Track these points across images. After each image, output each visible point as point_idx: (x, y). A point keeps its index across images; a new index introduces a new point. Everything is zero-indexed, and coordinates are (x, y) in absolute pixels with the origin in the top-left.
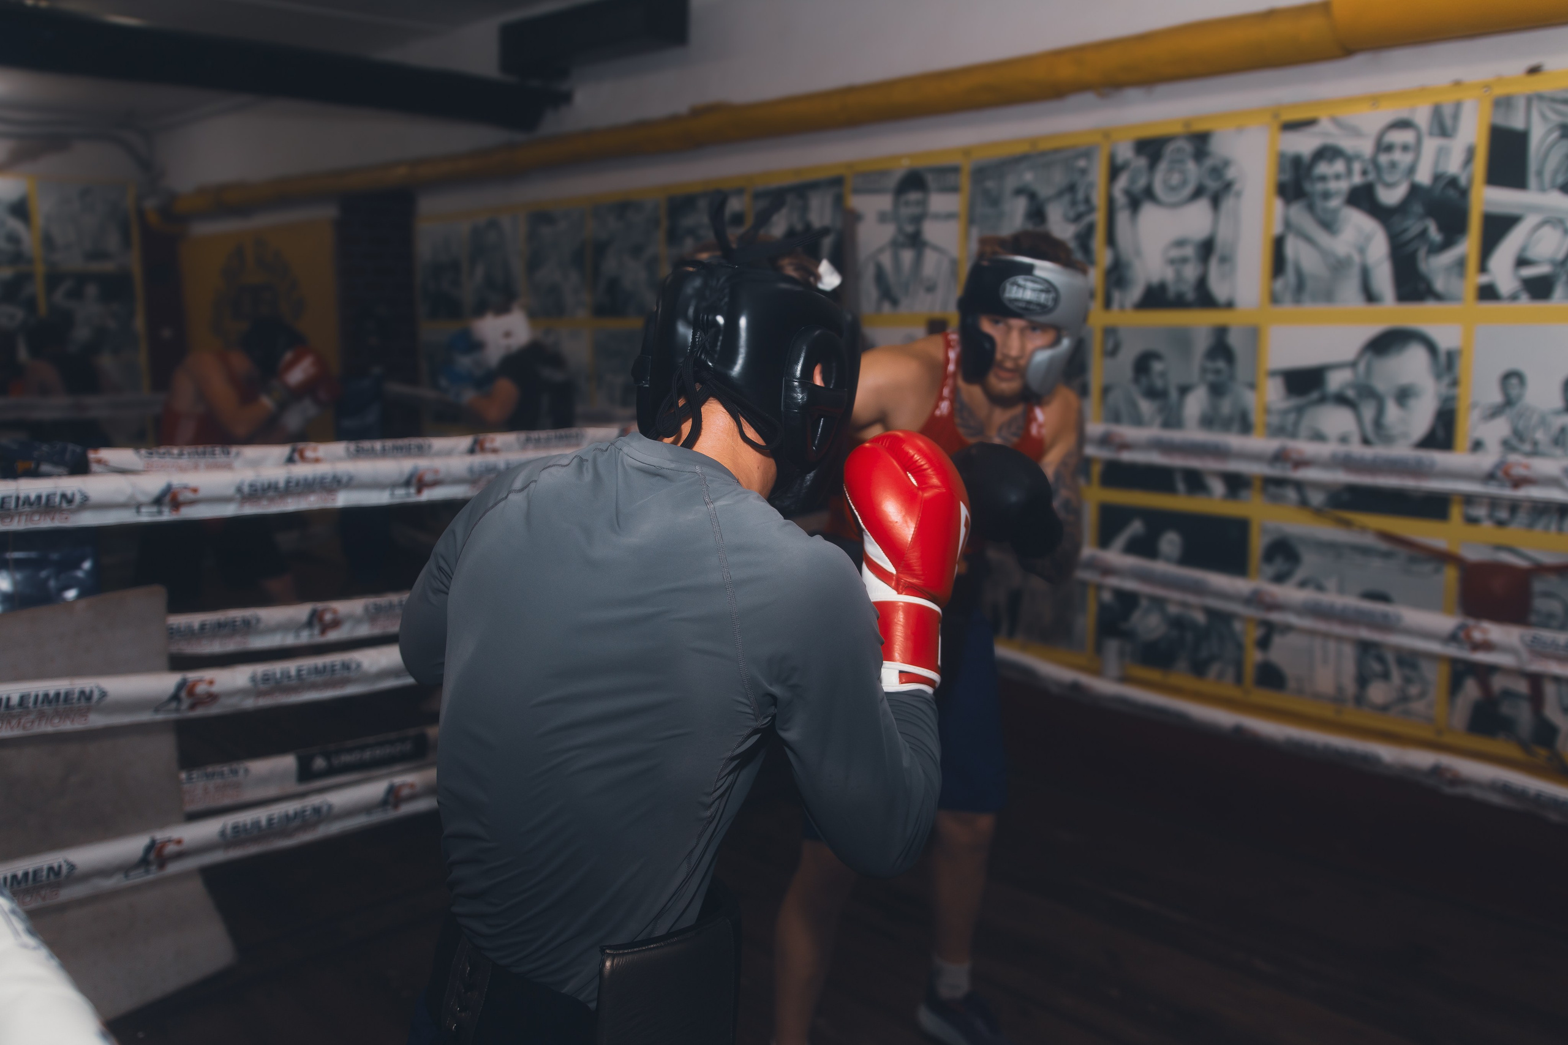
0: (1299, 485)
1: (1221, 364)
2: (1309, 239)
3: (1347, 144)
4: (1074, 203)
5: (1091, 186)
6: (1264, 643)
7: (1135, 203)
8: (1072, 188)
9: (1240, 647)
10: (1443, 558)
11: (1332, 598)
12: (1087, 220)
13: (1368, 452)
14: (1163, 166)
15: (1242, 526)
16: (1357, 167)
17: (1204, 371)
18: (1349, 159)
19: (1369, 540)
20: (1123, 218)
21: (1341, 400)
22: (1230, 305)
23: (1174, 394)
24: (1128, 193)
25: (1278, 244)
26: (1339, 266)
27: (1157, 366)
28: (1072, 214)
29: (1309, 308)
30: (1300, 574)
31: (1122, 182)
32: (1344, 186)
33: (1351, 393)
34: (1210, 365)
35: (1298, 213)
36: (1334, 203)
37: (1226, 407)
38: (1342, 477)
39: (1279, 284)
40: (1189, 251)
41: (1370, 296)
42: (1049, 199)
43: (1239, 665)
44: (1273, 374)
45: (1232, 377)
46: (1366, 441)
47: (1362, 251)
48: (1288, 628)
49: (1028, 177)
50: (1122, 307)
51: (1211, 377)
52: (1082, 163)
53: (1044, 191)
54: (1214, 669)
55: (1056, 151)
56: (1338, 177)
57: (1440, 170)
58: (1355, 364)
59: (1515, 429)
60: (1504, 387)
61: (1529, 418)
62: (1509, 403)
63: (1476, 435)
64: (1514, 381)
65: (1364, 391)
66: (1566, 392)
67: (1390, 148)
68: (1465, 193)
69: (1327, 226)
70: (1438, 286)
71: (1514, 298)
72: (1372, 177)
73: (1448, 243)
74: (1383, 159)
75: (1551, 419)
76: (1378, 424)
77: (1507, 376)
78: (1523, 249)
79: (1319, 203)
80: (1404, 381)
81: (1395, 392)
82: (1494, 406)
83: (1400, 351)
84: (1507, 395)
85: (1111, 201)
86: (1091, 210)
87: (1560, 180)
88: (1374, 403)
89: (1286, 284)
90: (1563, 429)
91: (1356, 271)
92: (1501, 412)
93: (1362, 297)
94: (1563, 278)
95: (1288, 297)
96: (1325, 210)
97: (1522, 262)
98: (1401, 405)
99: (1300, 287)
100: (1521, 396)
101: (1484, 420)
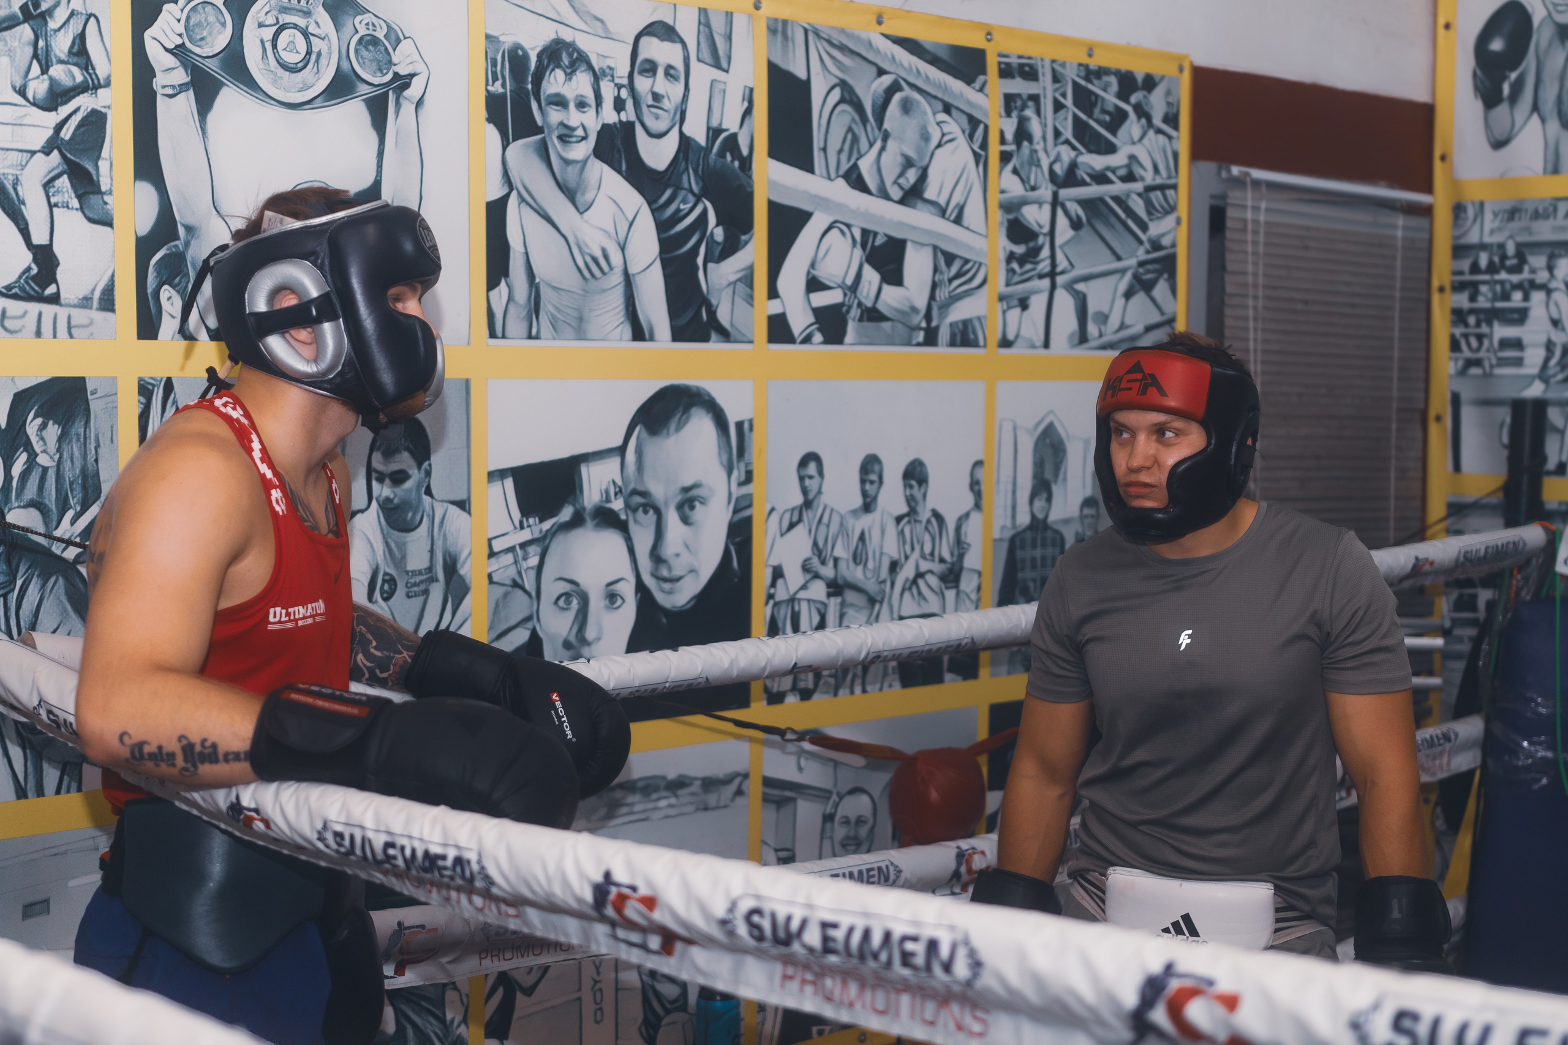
1: (404, 461)
4: (43, 57)
5: (87, 17)
7: (201, 91)
12: (84, 103)
16: (608, 91)
17: (372, 477)
20: (175, 114)
21: (605, 517)
28: (39, 87)
31: (169, 29)
32: (590, 121)
33: (617, 505)
34: (380, 463)
35: (522, 156)
39: (501, 293)
41: (639, 333)
44: (498, 475)
45: (428, 487)
47: (623, 247)
56: (581, 105)
57: (715, 123)
58: (621, 450)
59: (815, 544)
60: (802, 479)
61: (828, 526)
62: (808, 504)
63: (774, 562)
64: (812, 469)
65: (637, 499)
66: (863, 482)
67: (650, 68)
68: (746, 163)
69: (570, 193)
70: (723, 316)
71: (807, 340)
72: (628, 115)
73: (731, 247)
74: (643, 84)
75: (850, 522)
76: (657, 558)
77: (804, 462)
78: (813, 265)
79: (554, 143)
80: (688, 482)
81: (679, 498)
82: (793, 510)
83: (678, 429)
84: (805, 491)
85: (143, 70)
86: (91, 86)
87: (845, 167)
88: (651, 516)
89: (510, 298)
90: (862, 537)
91: (617, 278)
92: (800, 520)
93: (627, 332)
94: (855, 312)
95: (516, 325)
96: (567, 162)
97: (814, 285)
98: (686, 520)
99: (535, 306)
100: (819, 492)
101: (782, 535)
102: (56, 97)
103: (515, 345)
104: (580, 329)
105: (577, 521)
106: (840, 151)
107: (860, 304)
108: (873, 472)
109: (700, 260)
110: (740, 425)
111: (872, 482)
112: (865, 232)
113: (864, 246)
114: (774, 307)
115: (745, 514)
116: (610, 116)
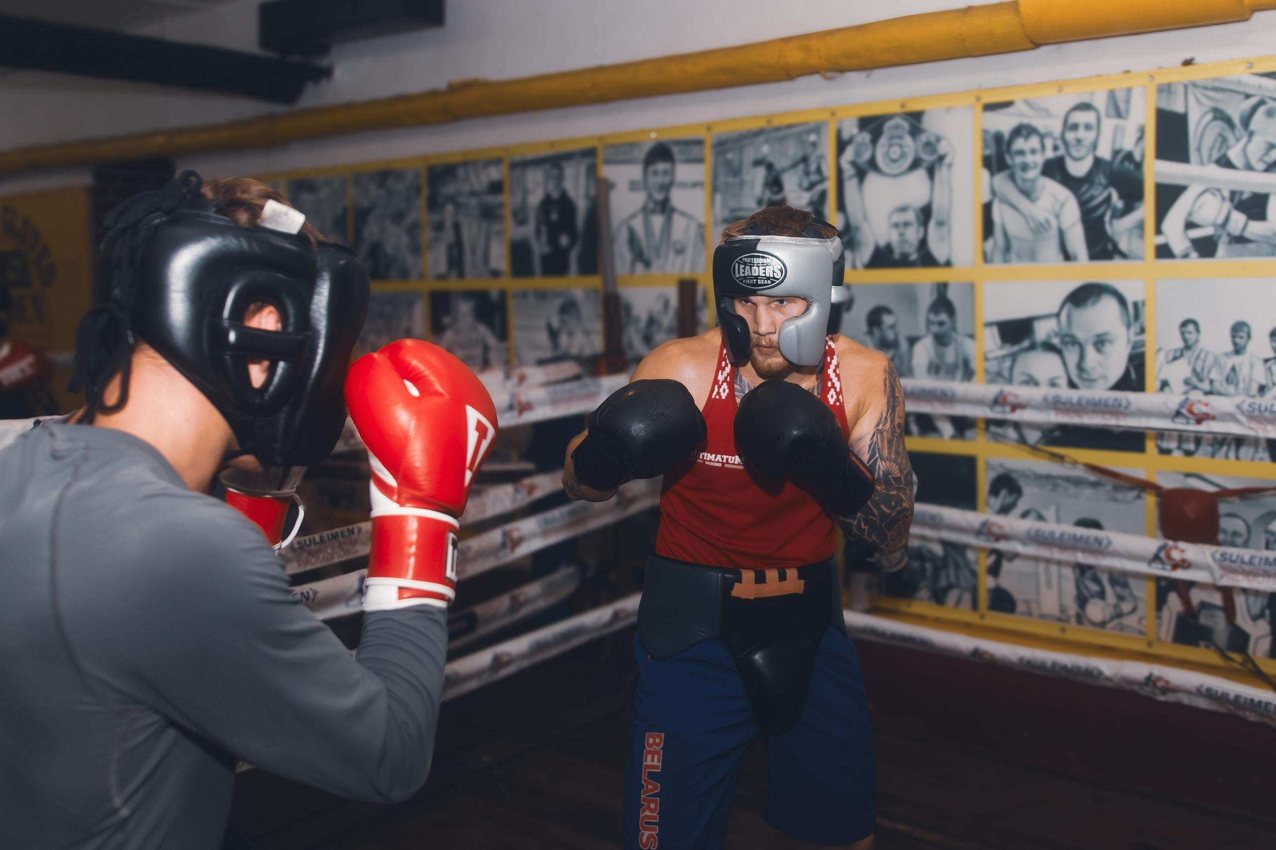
0: (1017, 426)
1: (944, 317)
2: (1013, 206)
3: (1039, 123)
4: (807, 173)
5: (821, 157)
6: (994, 570)
7: (860, 176)
8: (805, 160)
9: (974, 574)
10: (1143, 486)
11: (1051, 527)
12: (820, 188)
13: (1074, 395)
14: (883, 140)
15: (970, 462)
16: (1049, 143)
17: (929, 323)
18: (1042, 137)
19: (1079, 472)
20: (851, 186)
21: (1048, 347)
22: (948, 264)
23: (904, 344)
24: (854, 164)
25: (987, 209)
26: (1039, 229)
27: (888, 320)
28: (806, 184)
29: (1016, 266)
30: (1022, 506)
31: (849, 154)
32: (1039, 159)
33: (1056, 341)
34: (932, 317)
35: (1001, 181)
36: (1032, 174)
37: (950, 355)
38: (1054, 418)
39: (990, 243)
40: (911, 216)
41: (1067, 256)
42: (785, 170)
43: (974, 591)
44: (989, 325)
45: (954, 329)
46: (1072, 385)
47: (1057, 216)
48: (1015, 556)
49: (766, 149)
50: (854, 267)
51: (935, 328)
52: (813, 138)
53: (780, 163)
54: (953, 595)
55: (789, 126)
56: (1033, 152)
57: (1117, 147)
58: (1058, 315)
59: (1194, 370)
60: (1183, 334)
61: (1204, 360)
62: (1188, 347)
63: (1163, 376)
64: (1191, 328)
65: (1067, 339)
66: (1233, 337)
67: (1075, 127)
68: (1139, 166)
69: (1027, 194)
70: (1123, 246)
71: (1186, 256)
72: (1062, 151)
73: (1128, 209)
74: (1070, 136)
75: (1223, 360)
76: (1080, 367)
77: (1185, 324)
78: (1190, 214)
79: (1019, 174)
80: (1100, 330)
81: (1093, 339)
82: (1175, 351)
83: (1094, 303)
84: (1185, 340)
85: (840, 172)
86: (823, 180)
87: (1216, 155)
88: (1076, 349)
89: (995, 246)
90: (1233, 369)
91: (1054, 233)
92: (1182, 355)
93: (1060, 257)
94: (1224, 239)
95: (998, 256)
96: (1025, 180)
97: (1190, 225)
98: (1099, 351)
99: (1008, 247)
100: (1197, 341)
101: (1168, 362)
102: (812, 186)
103: (998, 267)
104: (1032, 256)
105: (1033, 347)
106: (1212, 148)
107: (1229, 235)
108: (1241, 331)
109: (1107, 218)
110: (1136, 305)
111: (1241, 338)
112: (1233, 194)
113: (1232, 199)
114: (1160, 240)
115: (1140, 350)
116: (1050, 154)
